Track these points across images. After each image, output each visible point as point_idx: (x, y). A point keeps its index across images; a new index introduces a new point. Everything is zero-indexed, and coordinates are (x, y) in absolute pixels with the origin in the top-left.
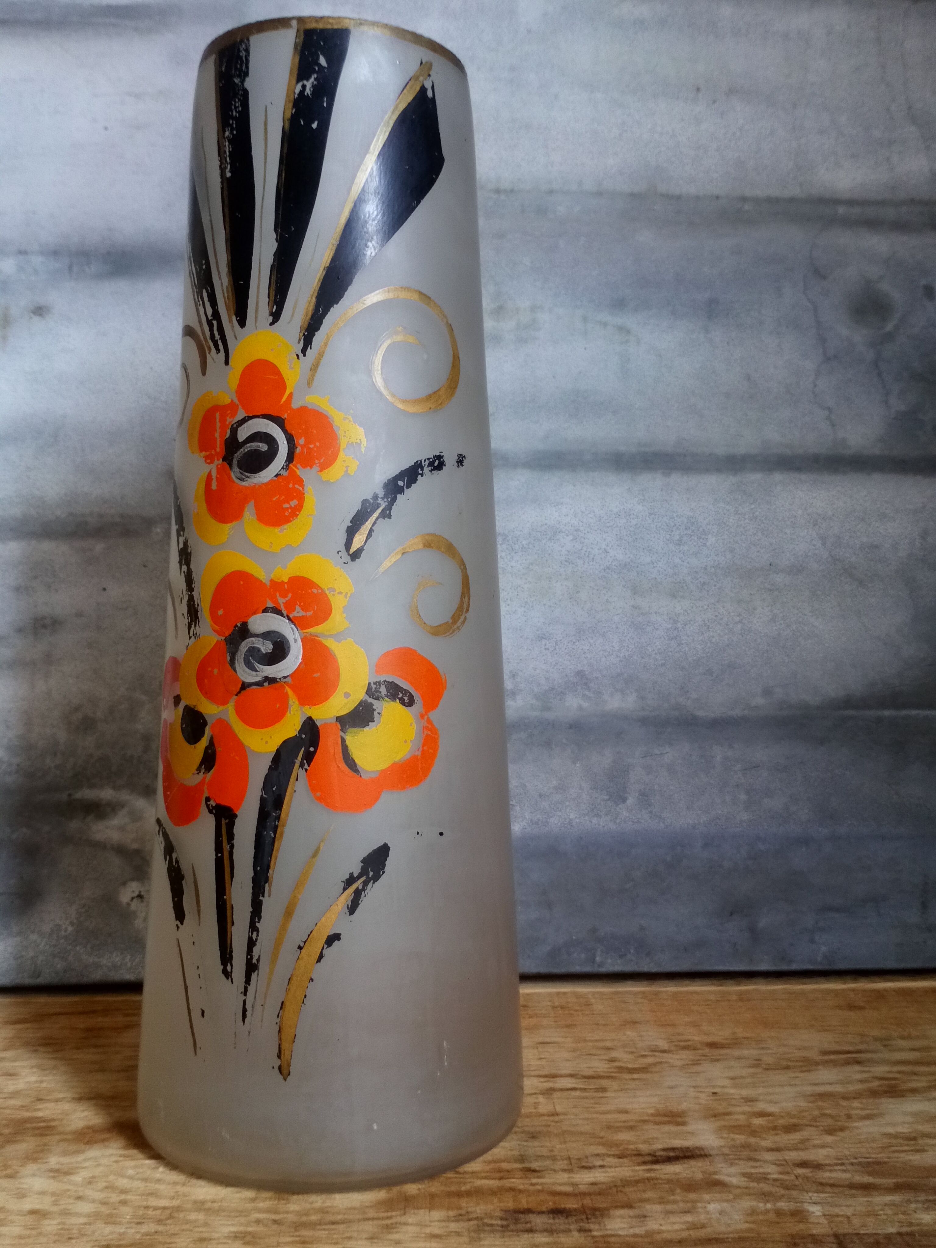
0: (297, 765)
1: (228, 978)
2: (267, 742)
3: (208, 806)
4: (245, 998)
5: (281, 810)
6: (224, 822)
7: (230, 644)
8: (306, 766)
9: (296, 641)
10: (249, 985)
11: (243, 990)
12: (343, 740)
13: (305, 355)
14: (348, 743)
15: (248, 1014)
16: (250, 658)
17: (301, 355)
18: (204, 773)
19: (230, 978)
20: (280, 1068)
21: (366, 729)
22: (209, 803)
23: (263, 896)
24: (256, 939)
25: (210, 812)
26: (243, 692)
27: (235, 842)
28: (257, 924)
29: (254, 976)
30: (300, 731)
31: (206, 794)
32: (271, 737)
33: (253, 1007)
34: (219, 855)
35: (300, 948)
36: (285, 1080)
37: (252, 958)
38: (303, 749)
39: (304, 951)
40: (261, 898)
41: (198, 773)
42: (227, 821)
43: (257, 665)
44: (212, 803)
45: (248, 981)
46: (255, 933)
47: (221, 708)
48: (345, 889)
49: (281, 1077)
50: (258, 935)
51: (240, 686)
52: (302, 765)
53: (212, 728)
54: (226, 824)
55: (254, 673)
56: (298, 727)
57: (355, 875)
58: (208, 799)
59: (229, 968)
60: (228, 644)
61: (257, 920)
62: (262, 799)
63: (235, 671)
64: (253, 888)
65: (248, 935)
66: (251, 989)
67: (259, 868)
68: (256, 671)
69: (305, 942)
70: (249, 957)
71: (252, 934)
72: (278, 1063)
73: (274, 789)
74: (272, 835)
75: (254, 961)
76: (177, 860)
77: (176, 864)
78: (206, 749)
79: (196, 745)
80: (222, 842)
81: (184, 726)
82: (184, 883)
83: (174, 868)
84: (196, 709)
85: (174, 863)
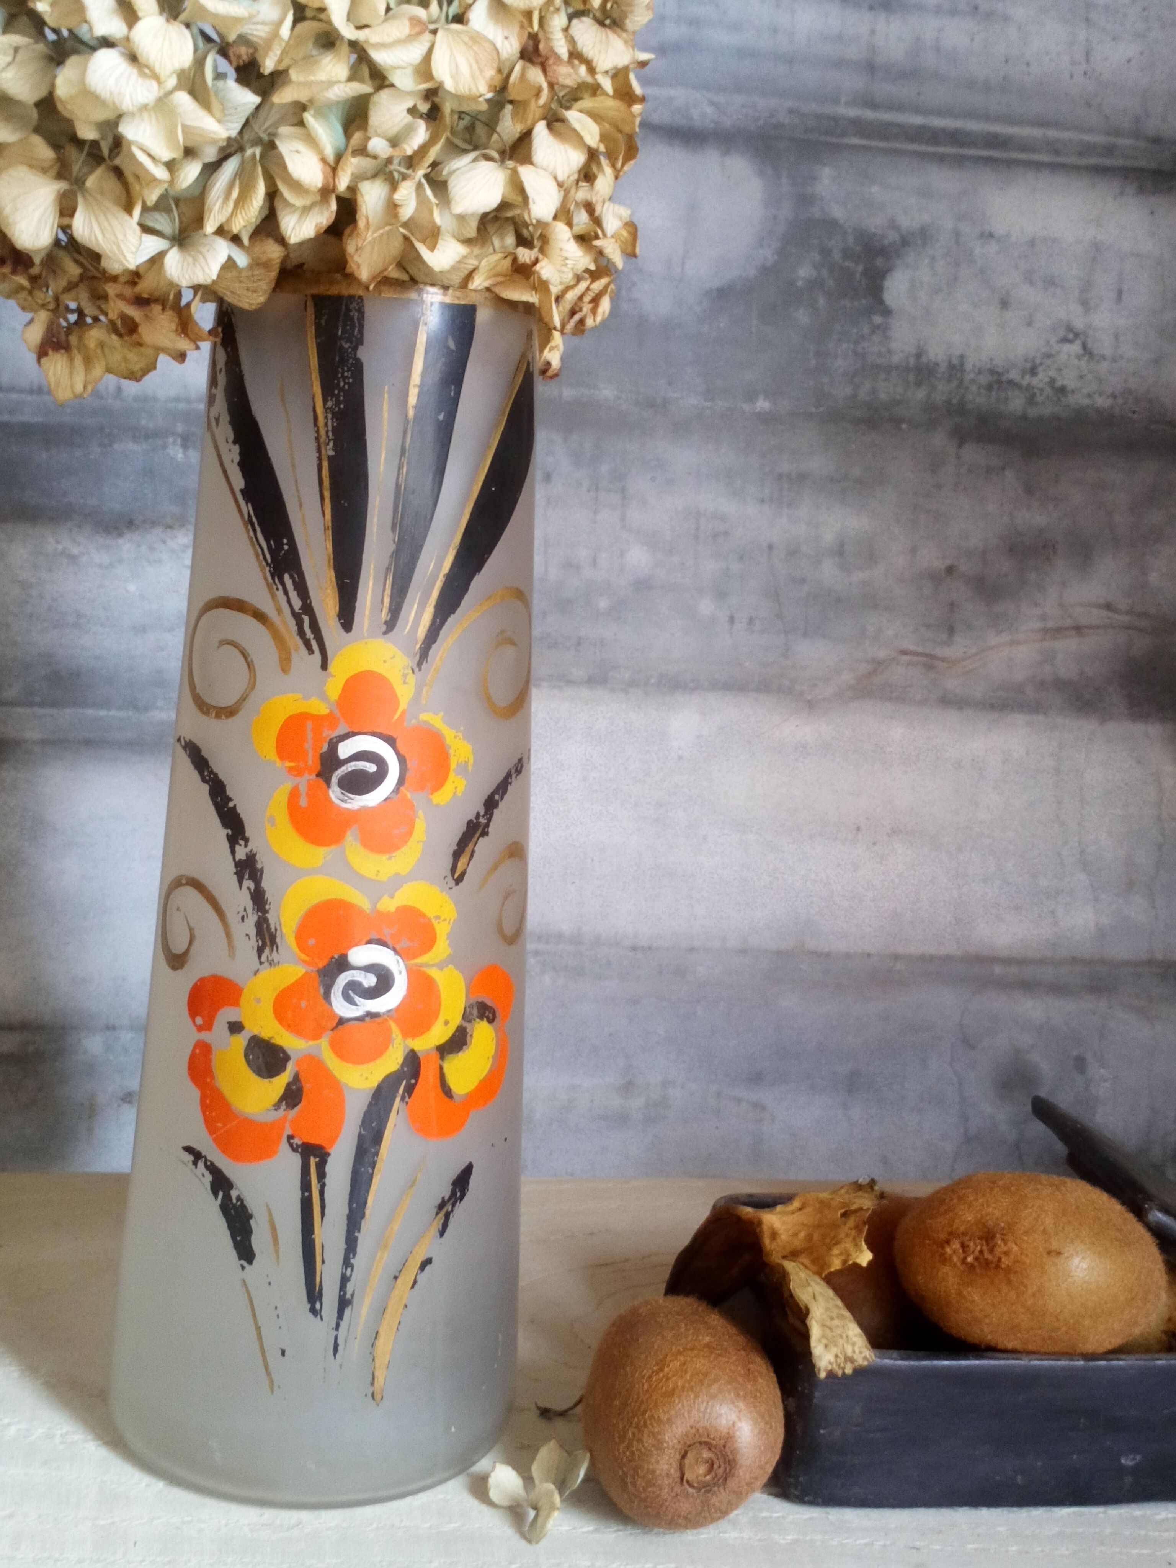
0: (398, 1099)
1: (316, 1316)
2: (367, 1078)
3: (291, 1145)
4: (336, 1333)
5: (380, 1147)
6: (313, 1161)
7: (325, 976)
8: (407, 1099)
9: (400, 973)
10: (342, 1319)
11: (334, 1326)
12: (441, 1068)
13: (420, 670)
14: (445, 1070)
15: (340, 1348)
16: (350, 992)
17: (416, 669)
18: (284, 1110)
19: (319, 1317)
20: (373, 1395)
21: (461, 1054)
22: (292, 1141)
23: (359, 1231)
24: (351, 1276)
25: (294, 1150)
26: (340, 1027)
27: (327, 1180)
28: (352, 1261)
29: (347, 1312)
30: (402, 1066)
31: (288, 1131)
32: (371, 1073)
33: (346, 1341)
34: (307, 1194)
35: (396, 1278)
36: (378, 1405)
37: (345, 1293)
38: (404, 1082)
39: (399, 1280)
40: (357, 1234)
41: (276, 1111)
42: (317, 1159)
43: (357, 999)
44: (297, 1141)
45: (340, 1316)
46: (349, 1270)
47: (311, 1043)
48: (437, 1214)
49: (373, 1403)
50: (352, 1270)
51: (336, 1021)
52: (403, 1099)
53: (298, 1063)
54: (317, 1163)
55: (354, 1007)
56: (400, 1060)
57: (446, 1198)
58: (290, 1138)
59: (318, 1306)
60: (322, 976)
61: (351, 1256)
62: (360, 1136)
63: (330, 1004)
64: (348, 1225)
65: (340, 1273)
66: (344, 1324)
67: (355, 1205)
68: (356, 1005)
69: (400, 1271)
70: (342, 1293)
71: (346, 1269)
72: (371, 1390)
73: (374, 1125)
74: (370, 1171)
75: (348, 1296)
76: (239, 1198)
77: (237, 1201)
78: (289, 1085)
79: (271, 1080)
80: (310, 1181)
81: (251, 1057)
82: (252, 1222)
83: (234, 1205)
84: (273, 1041)
85: (234, 1201)
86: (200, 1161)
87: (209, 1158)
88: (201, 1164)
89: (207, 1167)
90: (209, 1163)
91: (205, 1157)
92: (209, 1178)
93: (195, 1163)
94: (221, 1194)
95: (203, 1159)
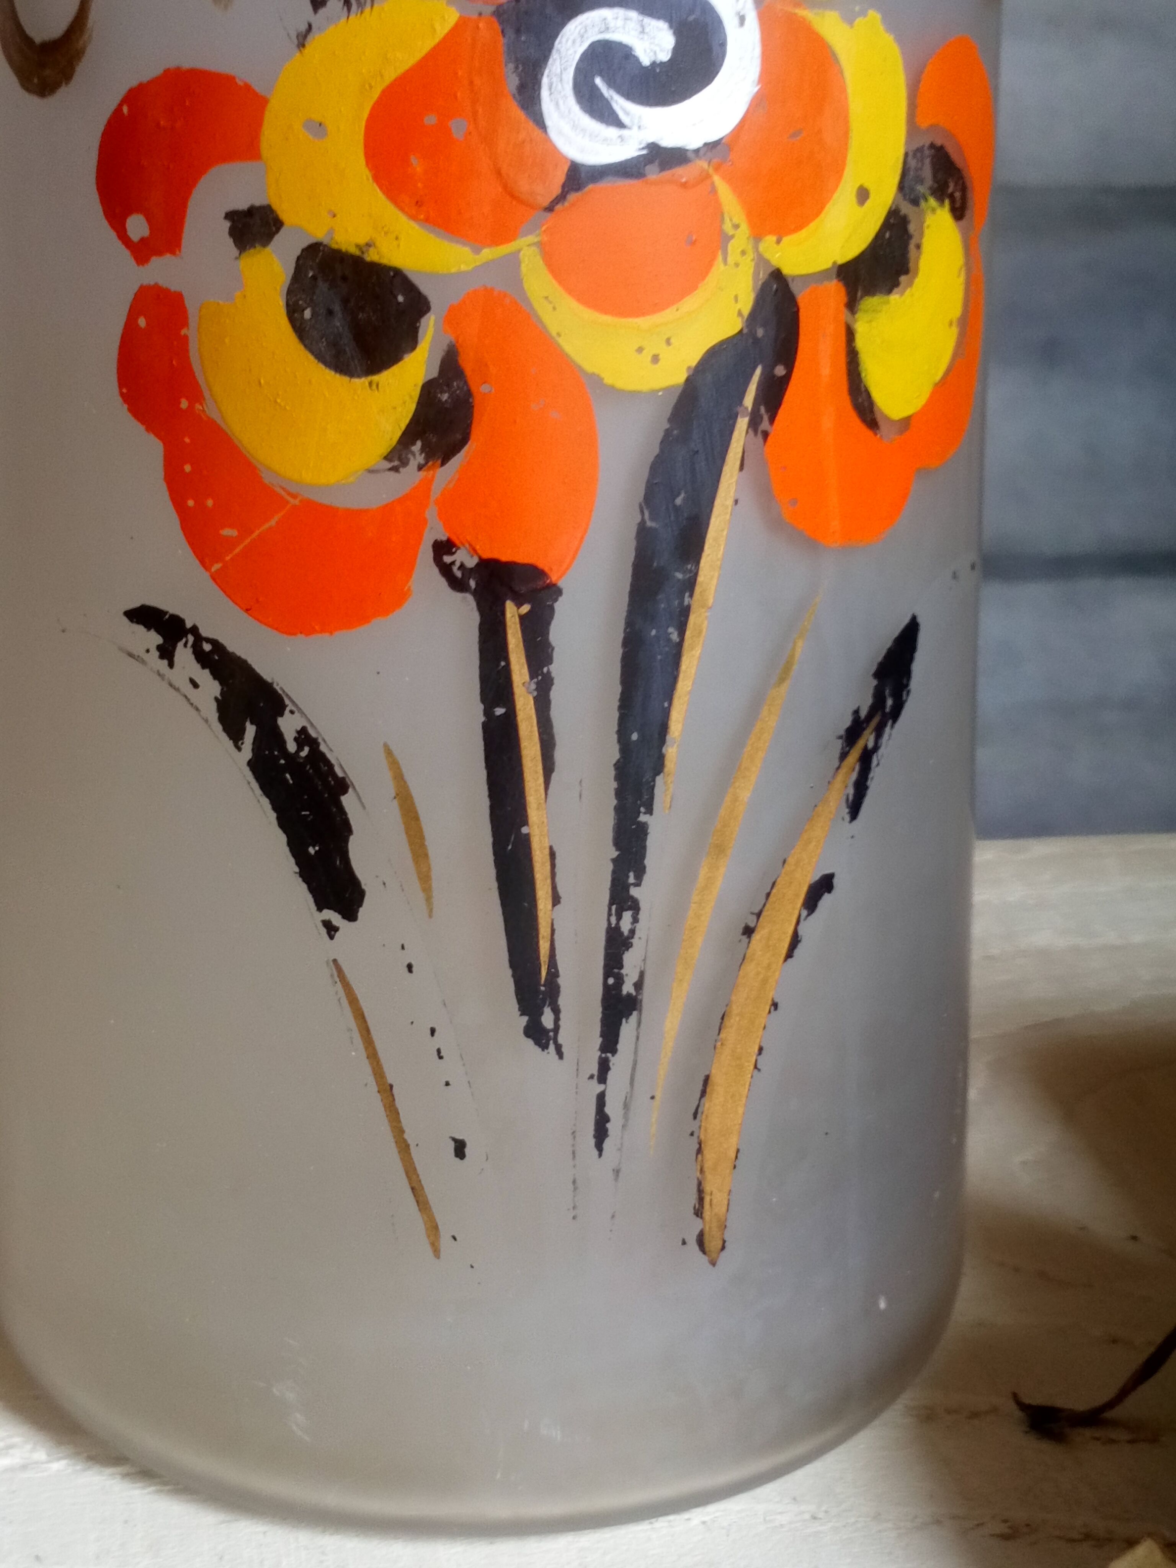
0: (742, 423)
1: (544, 1047)
2: (655, 359)
3: (446, 570)
4: (600, 1088)
5: (698, 563)
6: (512, 613)
7: (518, 31)
8: (765, 425)
9: (742, 20)
10: (614, 1051)
11: (595, 1071)
12: (850, 334)
14: (860, 343)
15: (612, 1127)
16: (598, 81)
18: (420, 468)
19: (552, 1047)
20: (701, 1241)
21: (894, 298)
22: (447, 559)
23: (650, 811)
24: (632, 932)
25: (457, 584)
26: (572, 197)
27: (555, 669)
28: (634, 892)
29: (627, 1029)
30: (753, 318)
31: (435, 531)
32: (668, 342)
33: (626, 1106)
34: (499, 711)
35: (749, 931)
36: (713, 1263)
37: (620, 980)
38: (758, 371)
39: (756, 937)
40: (643, 818)
41: (395, 469)
42: (525, 608)
43: (621, 105)
44: (463, 558)
45: (610, 1042)
46: (627, 916)
47: (488, 254)
48: (843, 756)
49: (704, 1259)
50: (635, 920)
51: (559, 177)
52: (754, 424)
53: (453, 317)
54: (523, 619)
55: (612, 132)
56: (747, 304)
57: (863, 714)
58: (442, 548)
59: (547, 1020)
60: (510, 33)
61: (632, 880)
62: (643, 534)
63: (541, 123)
64: (620, 793)
65: (605, 925)
66: (619, 1063)
67: (635, 737)
68: (620, 124)
69: (759, 915)
70: (611, 981)
71: (619, 917)
72: (697, 1225)
73: (679, 501)
74: (675, 637)
75: (628, 988)
76: (304, 737)
77: (300, 748)
78: (428, 390)
79: (375, 378)
80: (506, 674)
81: (307, 314)
82: (347, 801)
83: (292, 758)
84: (372, 256)
85: (292, 747)
86: (180, 645)
87: (204, 632)
88: (184, 654)
89: (202, 658)
90: (207, 647)
91: (194, 630)
92: (211, 688)
93: (167, 653)
94: (251, 730)
95: (191, 639)
